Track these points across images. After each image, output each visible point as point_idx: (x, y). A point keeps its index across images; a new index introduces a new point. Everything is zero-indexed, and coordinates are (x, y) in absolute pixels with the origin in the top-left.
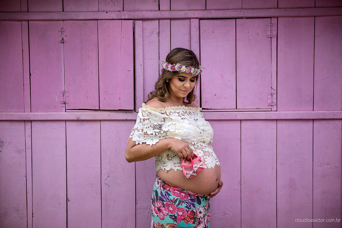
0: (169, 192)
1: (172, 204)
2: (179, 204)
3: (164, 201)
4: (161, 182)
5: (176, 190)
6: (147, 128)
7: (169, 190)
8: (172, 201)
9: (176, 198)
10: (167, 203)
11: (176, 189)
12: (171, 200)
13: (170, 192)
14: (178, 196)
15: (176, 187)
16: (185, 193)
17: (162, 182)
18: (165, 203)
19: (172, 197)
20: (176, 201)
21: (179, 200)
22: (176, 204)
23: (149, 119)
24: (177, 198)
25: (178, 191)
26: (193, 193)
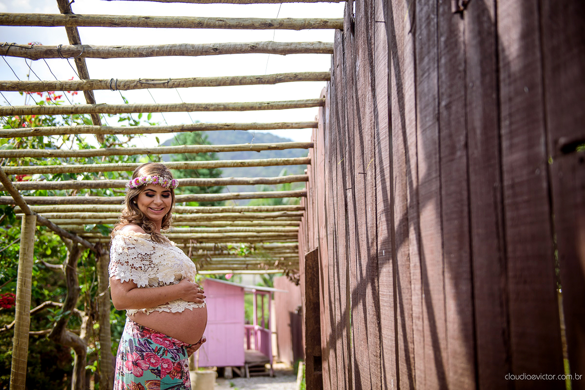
0: (149, 340)
1: (155, 355)
2: (163, 354)
3: (144, 351)
4: (138, 327)
5: (158, 337)
6: (133, 259)
7: (150, 338)
8: (154, 351)
9: (159, 346)
10: (147, 354)
11: (159, 335)
12: (153, 349)
13: (151, 339)
14: (161, 344)
15: (159, 333)
16: (169, 341)
17: (140, 327)
18: (144, 354)
19: (154, 346)
20: (159, 350)
21: (163, 349)
22: (159, 354)
23: (134, 248)
24: (161, 346)
25: (160, 338)
26: (179, 340)
